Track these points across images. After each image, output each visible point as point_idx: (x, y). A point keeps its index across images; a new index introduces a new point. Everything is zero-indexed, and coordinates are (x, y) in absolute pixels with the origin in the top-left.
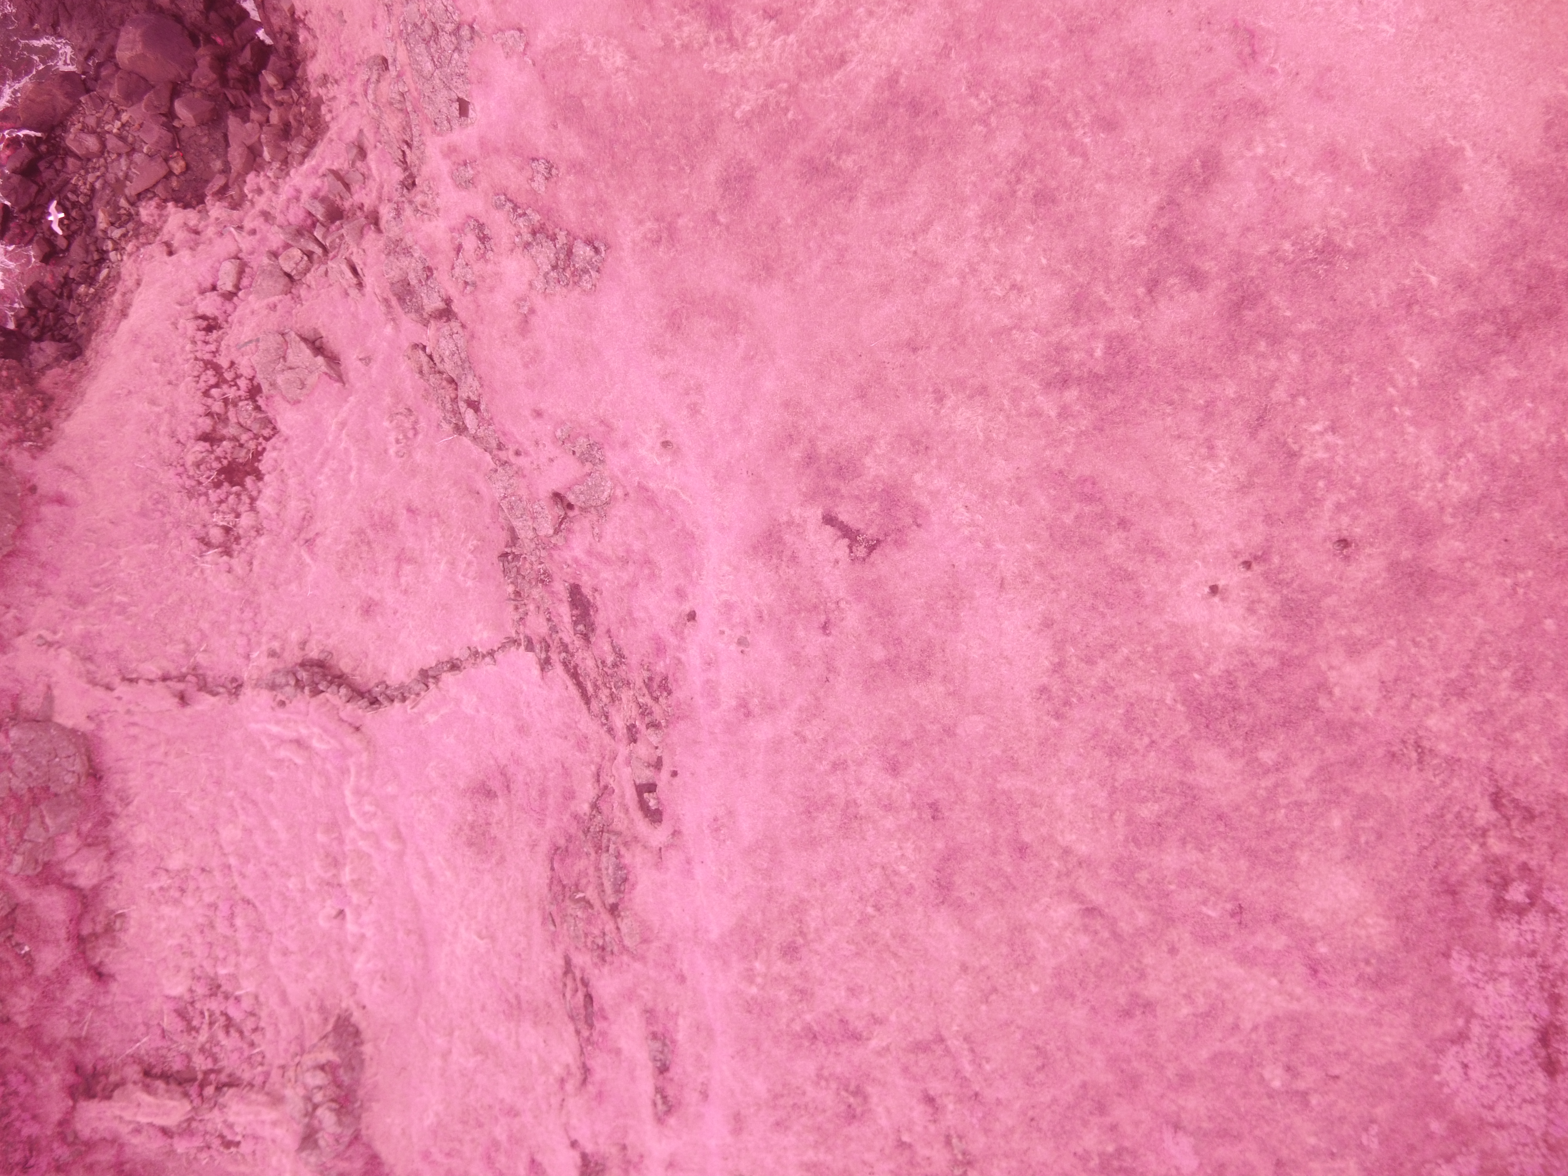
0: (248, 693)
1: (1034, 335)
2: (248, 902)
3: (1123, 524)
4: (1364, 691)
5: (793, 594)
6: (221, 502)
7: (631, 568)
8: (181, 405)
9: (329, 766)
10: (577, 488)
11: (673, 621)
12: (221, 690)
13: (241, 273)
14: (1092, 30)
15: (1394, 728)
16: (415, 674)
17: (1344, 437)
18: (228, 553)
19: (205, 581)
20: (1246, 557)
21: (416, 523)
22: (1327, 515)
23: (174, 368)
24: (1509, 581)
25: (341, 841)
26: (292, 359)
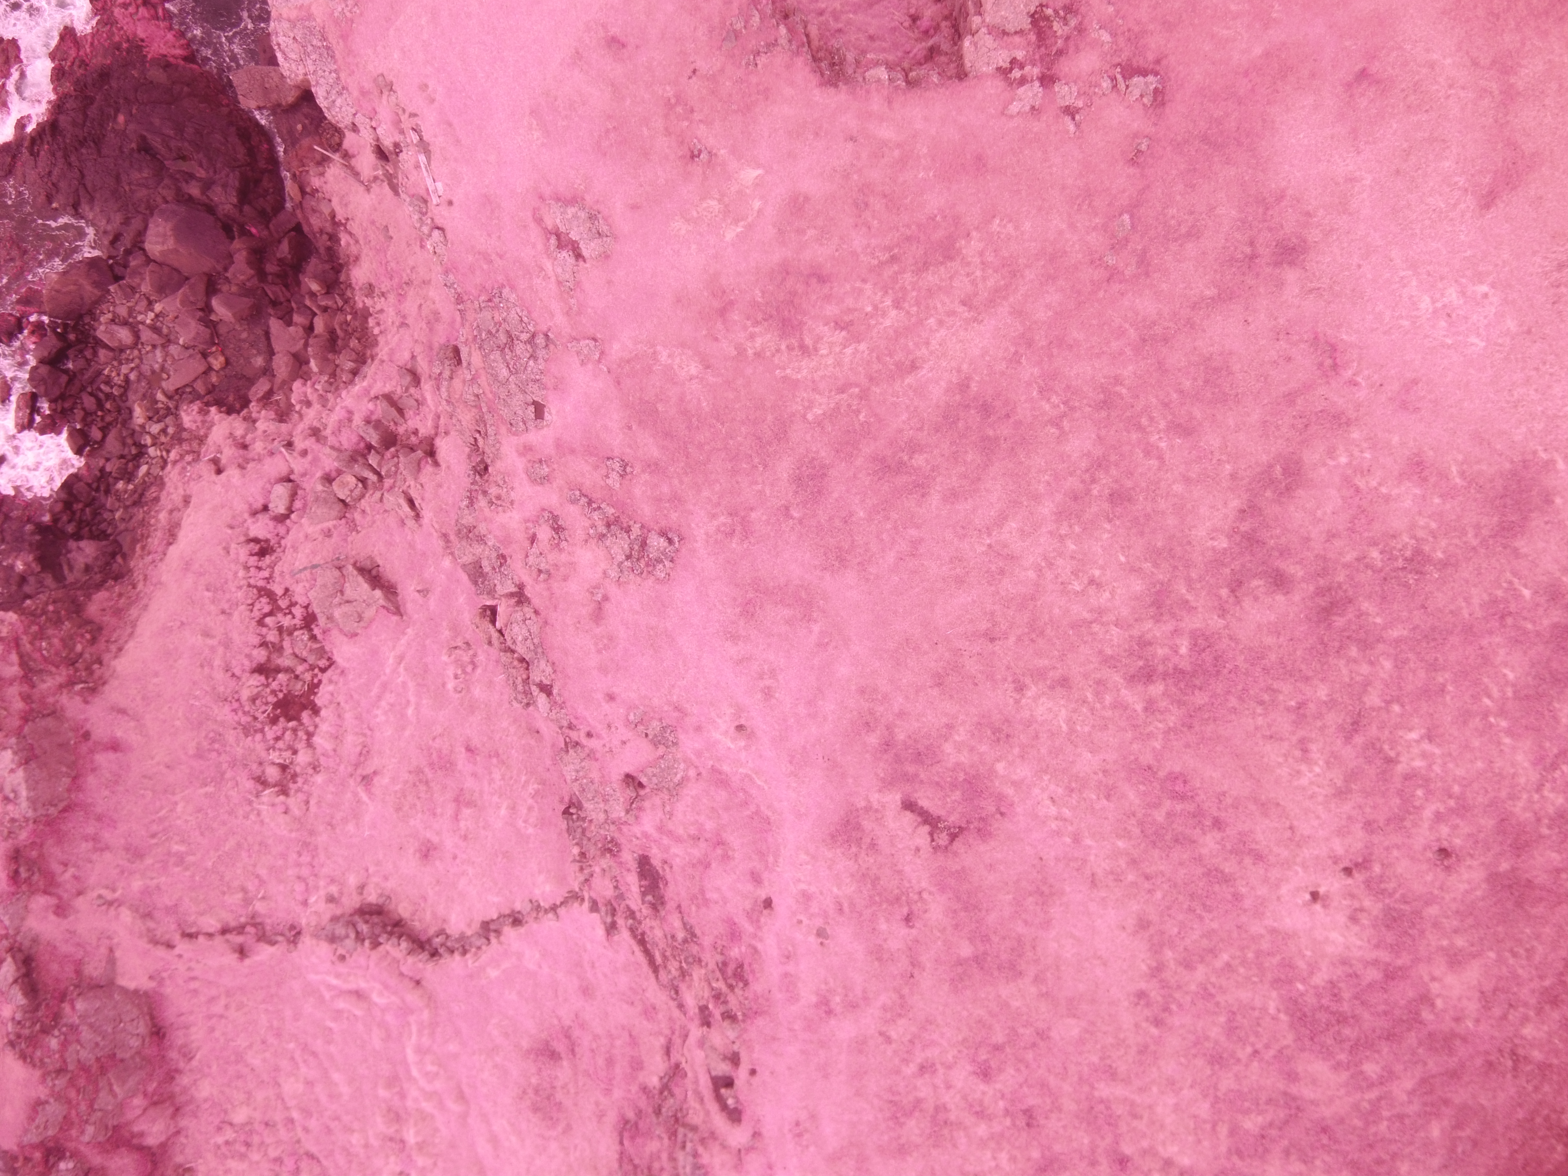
0: (306, 941)
1: (1114, 630)
2: (313, 1157)
3: (1218, 824)
4: (1465, 1001)
5: (874, 885)
6: (277, 739)
7: (703, 845)
8: (235, 636)
9: (389, 1019)
10: (650, 771)
11: (748, 905)
12: (280, 938)
13: (293, 496)
14: (1166, 340)
15: (1492, 1038)
16: (476, 926)
17: (1439, 745)
18: (284, 792)
19: (262, 823)
20: (1346, 864)
21: (475, 764)
22: (1426, 825)
23: (228, 596)
25: (403, 1097)
26: (349, 593)
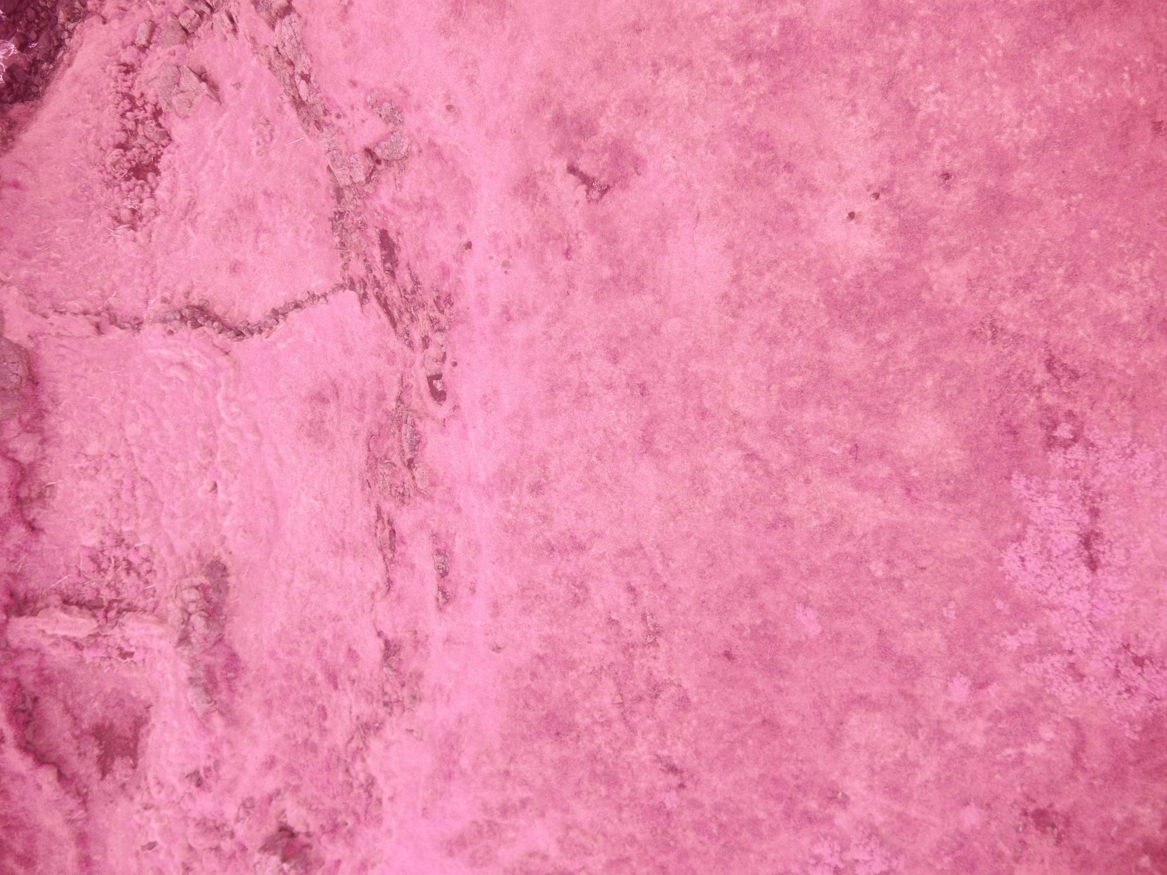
0: (146, 327)
1: (727, 19)
2: (146, 480)
3: (788, 167)
4: (955, 287)
5: (544, 226)
6: (130, 191)
7: (425, 213)
8: (105, 124)
9: (206, 383)
10: (382, 144)
11: (454, 250)
12: (127, 325)
13: (152, 31)
15: (976, 313)
16: (269, 313)
17: (949, 95)
18: (133, 227)
19: (117, 247)
20: (875, 190)
21: (270, 203)
22: (935, 154)
23: (102, 98)
24: (1064, 202)
25: (215, 437)
26: (183, 83)
